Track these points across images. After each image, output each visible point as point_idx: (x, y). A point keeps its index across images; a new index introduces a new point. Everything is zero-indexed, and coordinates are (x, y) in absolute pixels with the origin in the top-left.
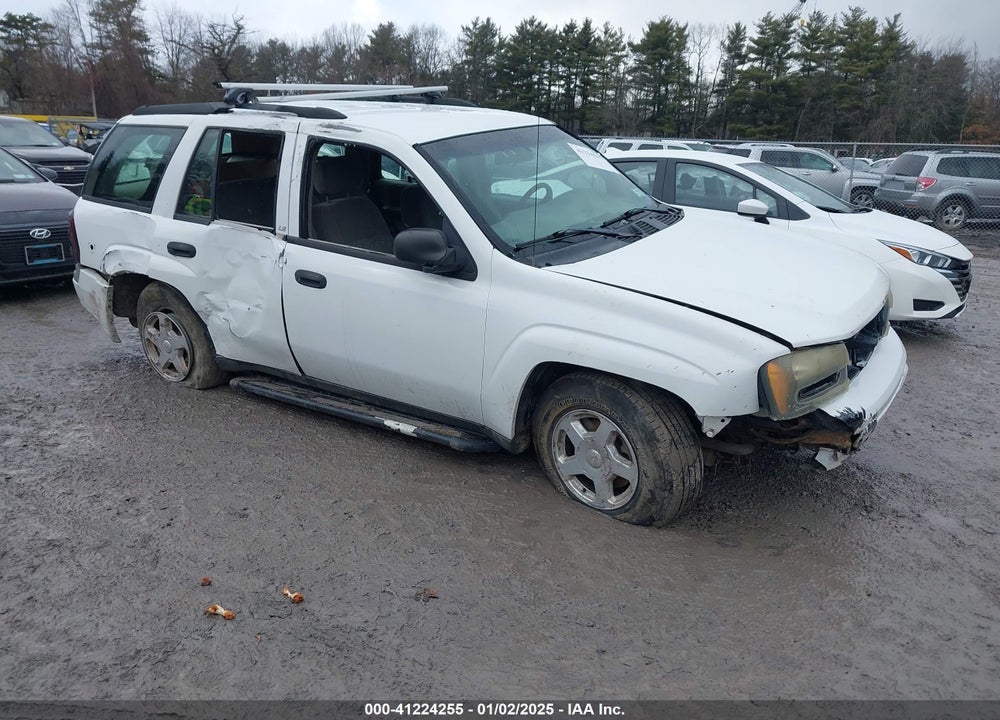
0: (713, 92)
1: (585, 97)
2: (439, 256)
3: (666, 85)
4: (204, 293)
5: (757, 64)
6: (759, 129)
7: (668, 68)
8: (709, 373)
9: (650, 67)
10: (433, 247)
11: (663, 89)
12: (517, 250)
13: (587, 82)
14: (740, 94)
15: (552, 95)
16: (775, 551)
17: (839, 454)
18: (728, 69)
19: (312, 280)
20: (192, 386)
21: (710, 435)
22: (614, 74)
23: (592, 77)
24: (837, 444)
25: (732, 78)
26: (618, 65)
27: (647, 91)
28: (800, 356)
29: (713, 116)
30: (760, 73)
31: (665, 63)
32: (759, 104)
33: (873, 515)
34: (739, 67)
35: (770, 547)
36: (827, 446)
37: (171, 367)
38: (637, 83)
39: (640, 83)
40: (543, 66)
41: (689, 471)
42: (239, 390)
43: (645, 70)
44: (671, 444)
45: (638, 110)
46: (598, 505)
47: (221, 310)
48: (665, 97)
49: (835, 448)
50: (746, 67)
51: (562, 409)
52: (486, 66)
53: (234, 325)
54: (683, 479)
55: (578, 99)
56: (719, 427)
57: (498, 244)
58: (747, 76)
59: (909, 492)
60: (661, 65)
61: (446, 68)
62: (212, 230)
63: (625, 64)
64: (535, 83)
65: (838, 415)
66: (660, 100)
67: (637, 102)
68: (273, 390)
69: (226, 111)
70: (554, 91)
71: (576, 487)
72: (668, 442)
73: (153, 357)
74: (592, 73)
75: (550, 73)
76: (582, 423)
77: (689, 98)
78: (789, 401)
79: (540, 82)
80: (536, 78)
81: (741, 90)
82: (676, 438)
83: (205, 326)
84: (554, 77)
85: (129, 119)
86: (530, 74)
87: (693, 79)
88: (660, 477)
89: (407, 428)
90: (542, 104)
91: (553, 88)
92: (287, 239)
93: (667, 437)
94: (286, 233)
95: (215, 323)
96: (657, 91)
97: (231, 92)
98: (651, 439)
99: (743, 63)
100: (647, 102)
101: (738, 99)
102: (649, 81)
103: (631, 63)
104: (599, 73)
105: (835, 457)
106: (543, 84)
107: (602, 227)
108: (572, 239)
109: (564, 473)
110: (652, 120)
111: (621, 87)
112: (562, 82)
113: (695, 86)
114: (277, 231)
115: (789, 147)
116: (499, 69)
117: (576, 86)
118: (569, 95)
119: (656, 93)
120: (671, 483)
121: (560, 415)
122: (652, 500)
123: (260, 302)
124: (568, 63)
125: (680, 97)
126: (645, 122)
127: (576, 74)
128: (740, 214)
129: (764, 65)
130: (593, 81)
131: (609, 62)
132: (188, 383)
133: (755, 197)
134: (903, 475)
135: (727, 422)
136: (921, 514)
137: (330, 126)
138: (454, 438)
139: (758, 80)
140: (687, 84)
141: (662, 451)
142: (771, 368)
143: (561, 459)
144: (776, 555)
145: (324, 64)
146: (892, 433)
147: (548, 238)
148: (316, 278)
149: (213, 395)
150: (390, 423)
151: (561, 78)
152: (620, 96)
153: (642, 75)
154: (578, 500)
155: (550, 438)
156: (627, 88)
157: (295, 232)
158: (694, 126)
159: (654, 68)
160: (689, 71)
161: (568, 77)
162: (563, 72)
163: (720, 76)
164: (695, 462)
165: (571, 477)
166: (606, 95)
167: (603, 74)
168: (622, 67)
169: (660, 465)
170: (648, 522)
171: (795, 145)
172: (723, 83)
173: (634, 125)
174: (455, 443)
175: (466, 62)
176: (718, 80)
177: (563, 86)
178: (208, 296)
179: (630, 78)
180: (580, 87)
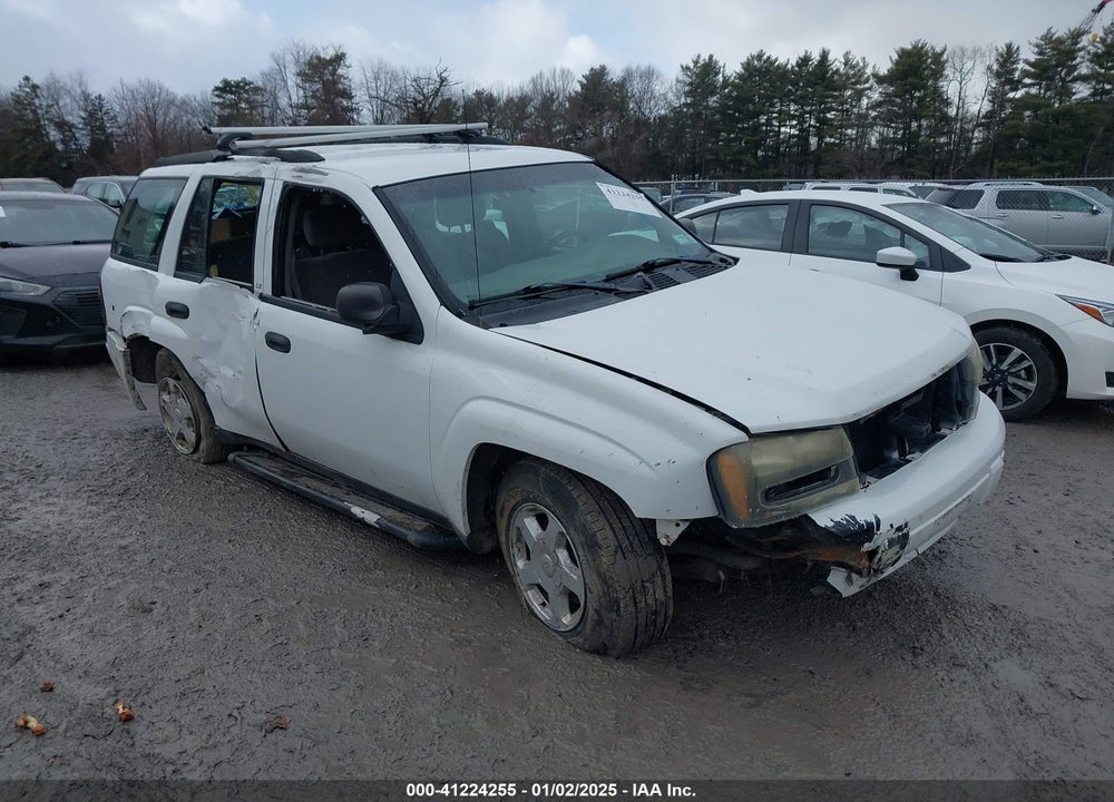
0: (978, 125)
1: (821, 138)
2: (376, 314)
3: (918, 119)
4: (197, 358)
5: (1034, 91)
6: (1034, 167)
7: (921, 100)
8: (647, 464)
9: (898, 100)
10: (369, 303)
11: (914, 124)
12: (472, 307)
13: (823, 121)
14: (1011, 127)
15: (781, 136)
16: (753, 700)
17: (854, 576)
18: (997, 97)
19: (279, 343)
20: (198, 461)
21: (663, 542)
22: (855, 110)
23: (828, 115)
24: (852, 563)
25: (1002, 107)
26: (859, 100)
27: (895, 128)
28: (763, 444)
29: (978, 154)
30: (1037, 101)
31: (917, 94)
32: (1037, 137)
33: (921, 661)
34: (1011, 95)
35: (747, 695)
36: (840, 565)
37: (181, 437)
38: (883, 120)
39: (887, 119)
40: (772, 105)
41: (644, 587)
42: (237, 466)
43: (892, 103)
44: (616, 552)
45: (882, 150)
46: (553, 625)
47: (214, 377)
48: (917, 134)
49: (850, 569)
50: (1019, 94)
51: (513, 502)
52: (707, 107)
53: (224, 392)
54: (634, 598)
55: (813, 141)
56: (675, 533)
57: (447, 300)
58: (1020, 105)
59: (991, 632)
60: (912, 97)
61: (663, 112)
62: (204, 289)
63: (869, 98)
64: (763, 124)
65: (830, 524)
66: (910, 138)
67: (883, 140)
68: (263, 466)
69: (224, 159)
70: (786, 133)
71: (534, 599)
72: (612, 549)
73: (168, 426)
74: (830, 110)
75: (780, 112)
76: (537, 519)
77: (948, 133)
78: (751, 503)
79: (769, 123)
80: (763, 119)
81: (1012, 122)
82: (625, 543)
83: (203, 394)
84: (784, 117)
85: (150, 172)
86: (757, 115)
87: (952, 112)
88: (604, 594)
89: (371, 517)
90: (770, 147)
91: (783, 129)
92: (263, 298)
93: (612, 543)
94: (261, 291)
95: (211, 390)
96: (907, 127)
97: (223, 137)
98: (592, 545)
99: (1016, 89)
100: (895, 141)
101: (1008, 132)
102: (898, 116)
103: (876, 96)
104: (837, 111)
105: (849, 580)
106: (772, 125)
107: (606, 281)
108: (553, 295)
109: (521, 581)
110: (901, 161)
111: (863, 123)
112: (794, 123)
113: (955, 119)
114: (255, 289)
115: (1036, 186)
116: (722, 109)
117: (810, 126)
118: (803, 136)
119: (905, 130)
120: (617, 602)
121: (514, 509)
122: (599, 622)
123: (242, 368)
124: (802, 101)
125: (936, 132)
126: (891, 164)
127: (810, 113)
128: (879, 264)
129: (1042, 92)
130: (831, 120)
131: (849, 97)
132: (196, 456)
133: (903, 245)
134: (994, 608)
135: (683, 527)
136: (992, 664)
137: (302, 170)
138: (414, 532)
139: (1036, 108)
140: (945, 118)
141: (604, 560)
142: (724, 460)
143: (520, 564)
144: (751, 706)
145: (531, 114)
146: (1013, 549)
147: (517, 293)
148: (281, 340)
149: (214, 470)
150: (356, 510)
151: (793, 117)
152: (863, 136)
153: (888, 110)
154: (536, 617)
155: (507, 537)
156: (872, 126)
157: (268, 291)
158: (952, 167)
159: (904, 101)
160: (947, 103)
161: (802, 116)
162: (796, 111)
163: (986, 107)
164: (653, 576)
165: (531, 586)
166: (846, 135)
167: (842, 111)
168: (865, 101)
169: (603, 578)
170: (601, 651)
171: (1043, 183)
172: (989, 115)
173: (878, 167)
174: (412, 537)
175: (685, 105)
176: (983, 112)
177: (794, 127)
178: (201, 360)
179: (874, 114)
180: (814, 127)
